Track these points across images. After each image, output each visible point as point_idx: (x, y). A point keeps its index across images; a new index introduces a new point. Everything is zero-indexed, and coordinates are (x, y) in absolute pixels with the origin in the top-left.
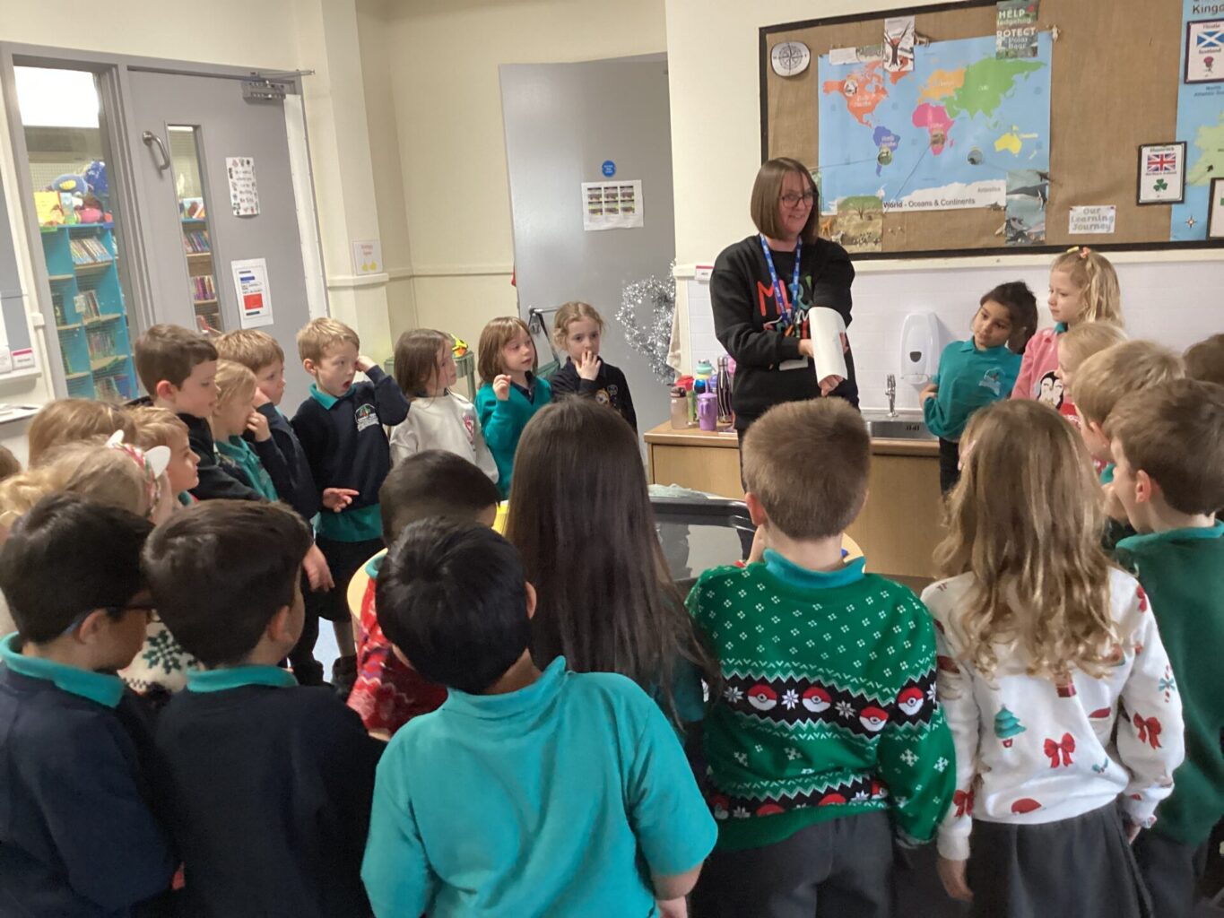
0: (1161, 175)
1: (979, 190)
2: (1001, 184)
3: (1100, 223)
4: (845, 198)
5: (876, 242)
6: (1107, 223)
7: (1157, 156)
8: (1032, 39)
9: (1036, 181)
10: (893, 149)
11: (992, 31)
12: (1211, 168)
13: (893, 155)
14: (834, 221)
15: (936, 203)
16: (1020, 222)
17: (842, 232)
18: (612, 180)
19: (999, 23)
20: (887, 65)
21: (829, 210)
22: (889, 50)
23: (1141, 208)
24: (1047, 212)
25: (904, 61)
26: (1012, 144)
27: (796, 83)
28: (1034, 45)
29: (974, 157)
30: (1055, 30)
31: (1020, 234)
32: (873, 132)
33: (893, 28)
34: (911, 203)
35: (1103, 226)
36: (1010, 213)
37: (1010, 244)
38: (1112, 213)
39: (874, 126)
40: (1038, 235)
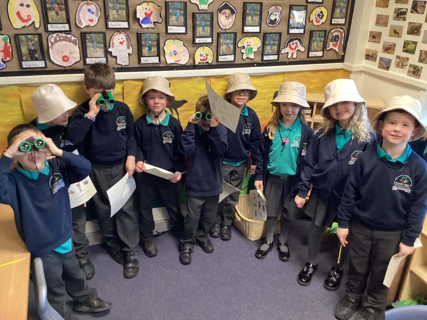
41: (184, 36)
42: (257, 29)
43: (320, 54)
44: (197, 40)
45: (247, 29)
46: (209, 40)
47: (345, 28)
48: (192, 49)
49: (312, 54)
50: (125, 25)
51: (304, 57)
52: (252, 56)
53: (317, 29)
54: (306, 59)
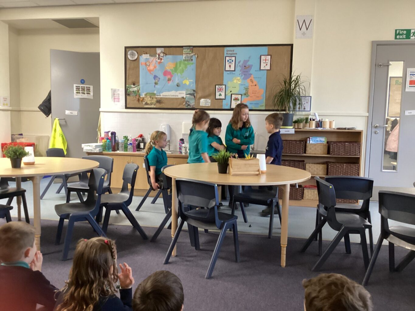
0: (220, 92)
1: (179, 93)
2: (184, 92)
3: (207, 103)
4: (146, 93)
5: (154, 105)
6: (209, 103)
7: (219, 88)
8: (192, 57)
9: (192, 92)
10: (158, 81)
11: (182, 54)
12: (231, 91)
13: (158, 82)
14: (143, 99)
15: (169, 96)
16: (189, 102)
17: (146, 102)
18: (84, 85)
19: (184, 52)
20: (157, 60)
21: (142, 95)
22: (157, 56)
23: (216, 100)
24: (195, 100)
25: (161, 59)
26: (187, 83)
27: (134, 62)
28: (192, 58)
29: (178, 85)
30: (196, 55)
31: (189, 105)
32: (153, 76)
33: (159, 51)
34: (163, 95)
35: (208, 104)
36: (186, 100)
37: (187, 107)
38: (210, 101)
39: (154, 75)
40: (193, 105)
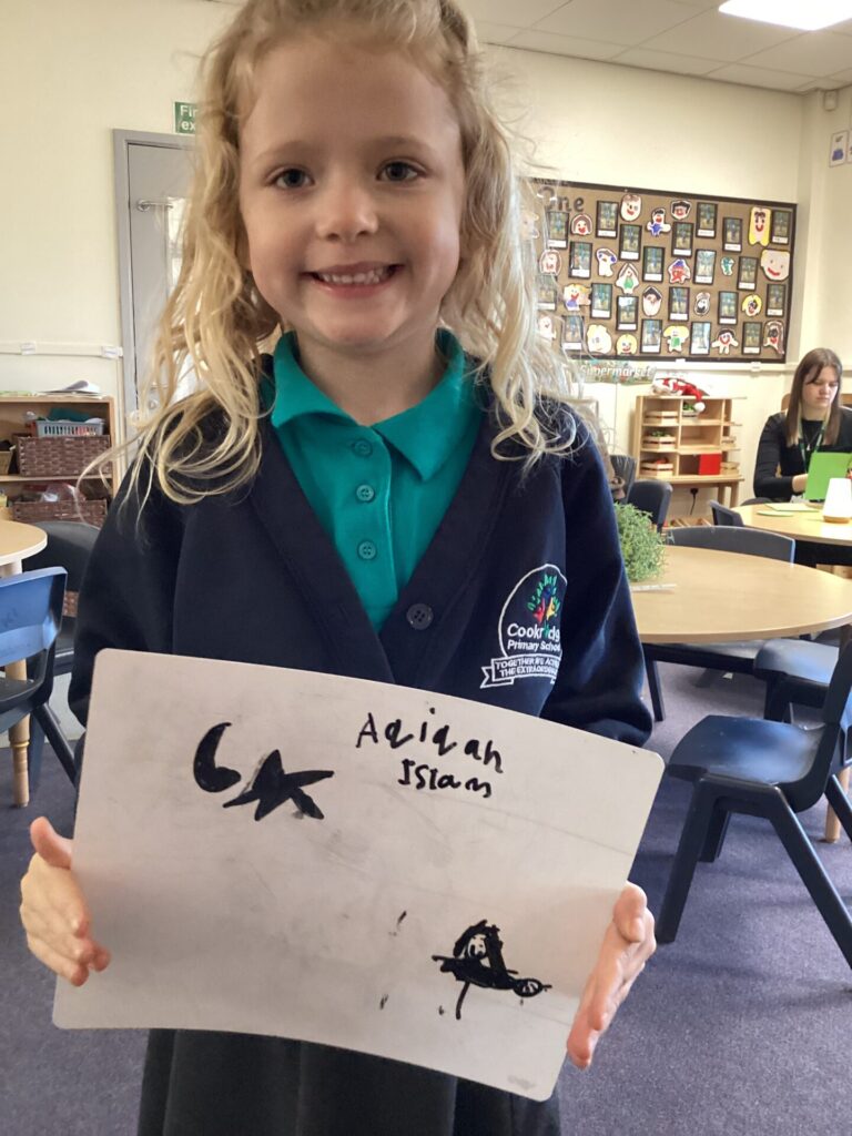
41: (607, 322)
42: (684, 317)
43: (756, 350)
44: (622, 327)
45: (673, 316)
46: (633, 327)
47: (784, 320)
48: (615, 337)
49: (747, 350)
50: (552, 307)
51: (737, 353)
52: (679, 348)
53: (750, 320)
54: (741, 356)
